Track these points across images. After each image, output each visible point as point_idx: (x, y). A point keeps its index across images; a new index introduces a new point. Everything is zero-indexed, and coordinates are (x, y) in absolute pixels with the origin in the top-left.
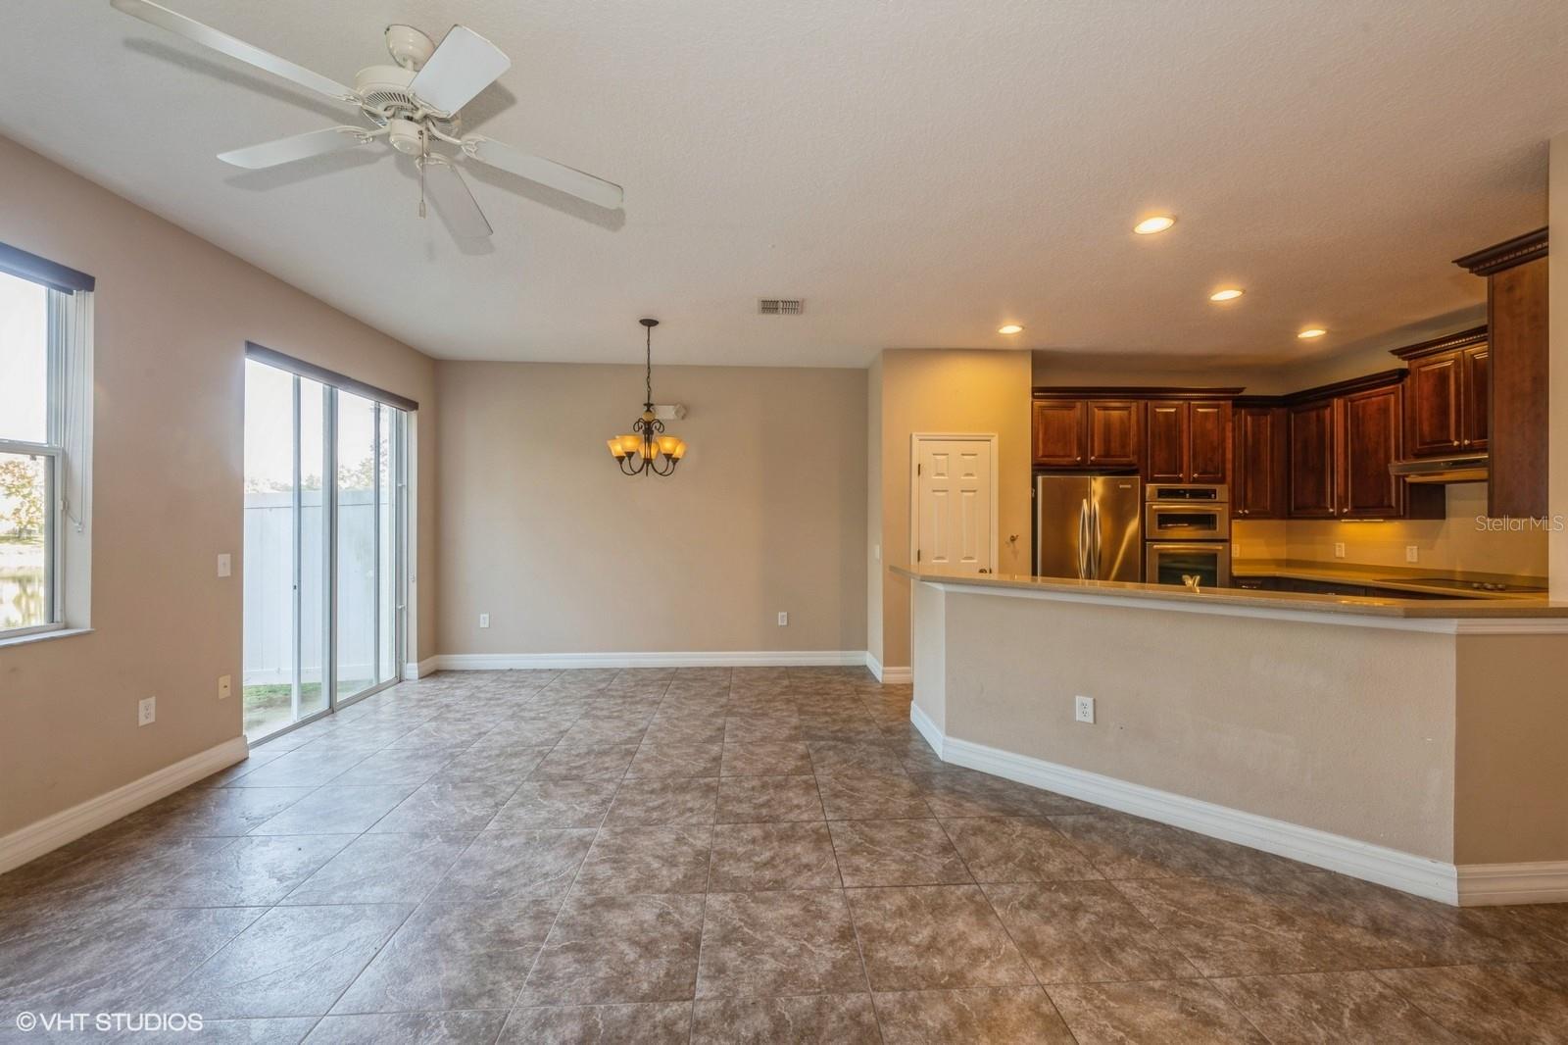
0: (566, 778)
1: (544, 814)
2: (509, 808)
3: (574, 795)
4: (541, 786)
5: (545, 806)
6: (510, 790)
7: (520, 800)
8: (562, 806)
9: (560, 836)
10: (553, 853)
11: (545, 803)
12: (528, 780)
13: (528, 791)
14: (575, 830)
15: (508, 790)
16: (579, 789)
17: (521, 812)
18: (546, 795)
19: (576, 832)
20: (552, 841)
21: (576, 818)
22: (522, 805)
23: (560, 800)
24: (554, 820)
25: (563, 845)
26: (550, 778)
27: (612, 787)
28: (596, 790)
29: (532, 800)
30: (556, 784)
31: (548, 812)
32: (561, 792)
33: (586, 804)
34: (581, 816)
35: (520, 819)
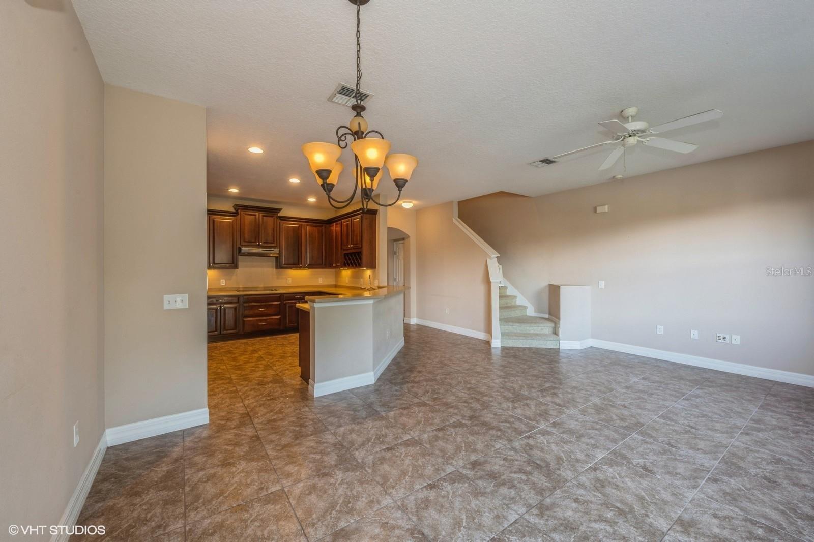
0: (539, 467)
1: (566, 447)
2: (587, 462)
3: (542, 450)
4: (559, 469)
5: (563, 452)
6: (583, 479)
7: (577, 465)
8: (553, 447)
9: (563, 433)
10: (570, 427)
11: (562, 454)
12: (566, 481)
13: (570, 470)
14: (554, 432)
15: (584, 478)
16: (536, 453)
17: (580, 456)
18: (559, 459)
19: (554, 431)
20: (568, 432)
21: (550, 437)
22: (578, 461)
23: (552, 451)
24: (562, 441)
25: (564, 428)
26: (549, 475)
27: (516, 444)
28: (526, 446)
29: (569, 461)
30: (548, 465)
31: (563, 447)
32: (548, 456)
33: (539, 441)
34: (547, 436)
35: (582, 451)
